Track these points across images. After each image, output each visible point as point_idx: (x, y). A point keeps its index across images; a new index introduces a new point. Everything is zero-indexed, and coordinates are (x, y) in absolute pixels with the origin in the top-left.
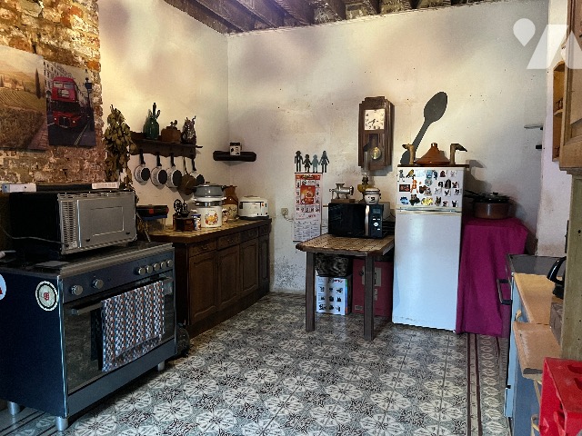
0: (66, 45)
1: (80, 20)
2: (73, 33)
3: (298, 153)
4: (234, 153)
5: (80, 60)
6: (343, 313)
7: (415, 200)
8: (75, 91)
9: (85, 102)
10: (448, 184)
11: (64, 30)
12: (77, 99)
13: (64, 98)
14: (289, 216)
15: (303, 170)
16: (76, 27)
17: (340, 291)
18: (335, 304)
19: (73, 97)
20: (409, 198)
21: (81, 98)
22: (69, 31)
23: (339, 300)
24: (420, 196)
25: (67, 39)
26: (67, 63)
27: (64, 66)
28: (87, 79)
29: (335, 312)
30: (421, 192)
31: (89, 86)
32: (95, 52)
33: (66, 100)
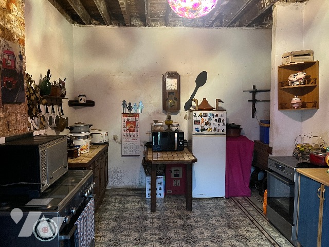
0: (8, 26)
1: (16, 8)
2: (12, 17)
3: (124, 102)
4: (82, 102)
5: (16, 37)
6: (163, 196)
7: (203, 129)
8: (14, 61)
9: (19, 69)
10: (219, 120)
11: (8, 14)
12: (15, 67)
13: (8, 66)
14: (119, 140)
15: (127, 111)
16: (14, 13)
17: (160, 183)
18: (158, 192)
19: (13, 66)
20: (200, 128)
21: (17, 66)
22: (10, 15)
23: (160, 189)
24: (206, 127)
25: (10, 22)
26: (9, 39)
27: (9, 42)
28: (20, 52)
29: (158, 196)
30: (206, 125)
31: (21, 57)
32: (23, 33)
33: (10, 68)
